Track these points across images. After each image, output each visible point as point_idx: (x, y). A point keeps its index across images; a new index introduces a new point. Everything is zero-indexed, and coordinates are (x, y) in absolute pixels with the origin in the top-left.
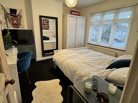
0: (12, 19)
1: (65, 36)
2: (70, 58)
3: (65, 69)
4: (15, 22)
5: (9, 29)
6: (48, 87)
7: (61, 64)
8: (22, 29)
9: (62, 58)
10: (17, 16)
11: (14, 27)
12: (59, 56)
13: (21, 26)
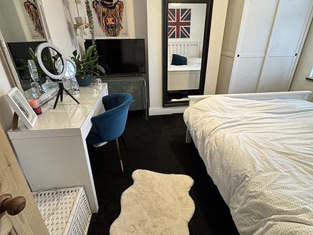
0: (104, 14)
1: (228, 53)
2: (233, 124)
3: (211, 158)
4: (110, 21)
5: (96, 38)
6: (160, 193)
7: (204, 139)
8: (124, 38)
9: (208, 120)
10: (114, 7)
11: (108, 34)
12: (201, 114)
13: (121, 32)
